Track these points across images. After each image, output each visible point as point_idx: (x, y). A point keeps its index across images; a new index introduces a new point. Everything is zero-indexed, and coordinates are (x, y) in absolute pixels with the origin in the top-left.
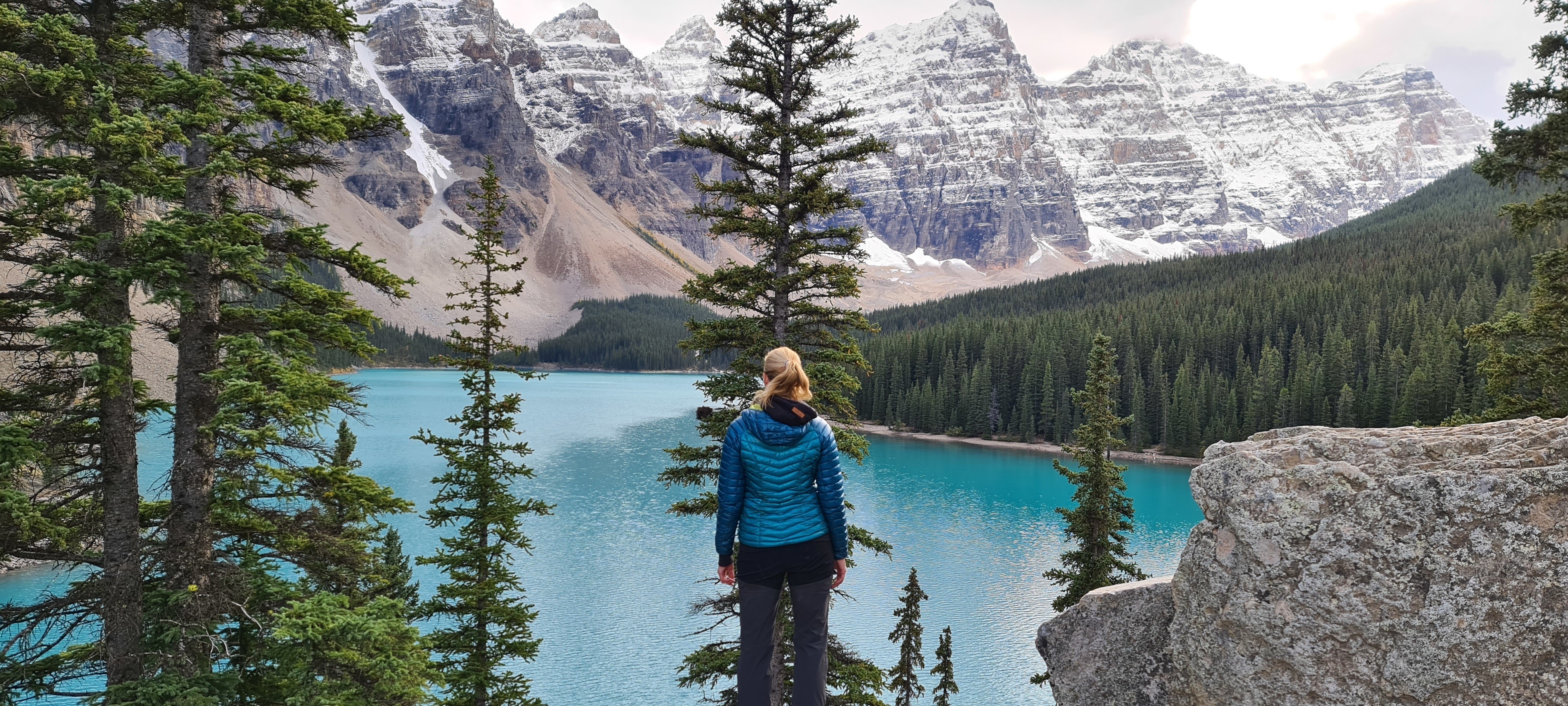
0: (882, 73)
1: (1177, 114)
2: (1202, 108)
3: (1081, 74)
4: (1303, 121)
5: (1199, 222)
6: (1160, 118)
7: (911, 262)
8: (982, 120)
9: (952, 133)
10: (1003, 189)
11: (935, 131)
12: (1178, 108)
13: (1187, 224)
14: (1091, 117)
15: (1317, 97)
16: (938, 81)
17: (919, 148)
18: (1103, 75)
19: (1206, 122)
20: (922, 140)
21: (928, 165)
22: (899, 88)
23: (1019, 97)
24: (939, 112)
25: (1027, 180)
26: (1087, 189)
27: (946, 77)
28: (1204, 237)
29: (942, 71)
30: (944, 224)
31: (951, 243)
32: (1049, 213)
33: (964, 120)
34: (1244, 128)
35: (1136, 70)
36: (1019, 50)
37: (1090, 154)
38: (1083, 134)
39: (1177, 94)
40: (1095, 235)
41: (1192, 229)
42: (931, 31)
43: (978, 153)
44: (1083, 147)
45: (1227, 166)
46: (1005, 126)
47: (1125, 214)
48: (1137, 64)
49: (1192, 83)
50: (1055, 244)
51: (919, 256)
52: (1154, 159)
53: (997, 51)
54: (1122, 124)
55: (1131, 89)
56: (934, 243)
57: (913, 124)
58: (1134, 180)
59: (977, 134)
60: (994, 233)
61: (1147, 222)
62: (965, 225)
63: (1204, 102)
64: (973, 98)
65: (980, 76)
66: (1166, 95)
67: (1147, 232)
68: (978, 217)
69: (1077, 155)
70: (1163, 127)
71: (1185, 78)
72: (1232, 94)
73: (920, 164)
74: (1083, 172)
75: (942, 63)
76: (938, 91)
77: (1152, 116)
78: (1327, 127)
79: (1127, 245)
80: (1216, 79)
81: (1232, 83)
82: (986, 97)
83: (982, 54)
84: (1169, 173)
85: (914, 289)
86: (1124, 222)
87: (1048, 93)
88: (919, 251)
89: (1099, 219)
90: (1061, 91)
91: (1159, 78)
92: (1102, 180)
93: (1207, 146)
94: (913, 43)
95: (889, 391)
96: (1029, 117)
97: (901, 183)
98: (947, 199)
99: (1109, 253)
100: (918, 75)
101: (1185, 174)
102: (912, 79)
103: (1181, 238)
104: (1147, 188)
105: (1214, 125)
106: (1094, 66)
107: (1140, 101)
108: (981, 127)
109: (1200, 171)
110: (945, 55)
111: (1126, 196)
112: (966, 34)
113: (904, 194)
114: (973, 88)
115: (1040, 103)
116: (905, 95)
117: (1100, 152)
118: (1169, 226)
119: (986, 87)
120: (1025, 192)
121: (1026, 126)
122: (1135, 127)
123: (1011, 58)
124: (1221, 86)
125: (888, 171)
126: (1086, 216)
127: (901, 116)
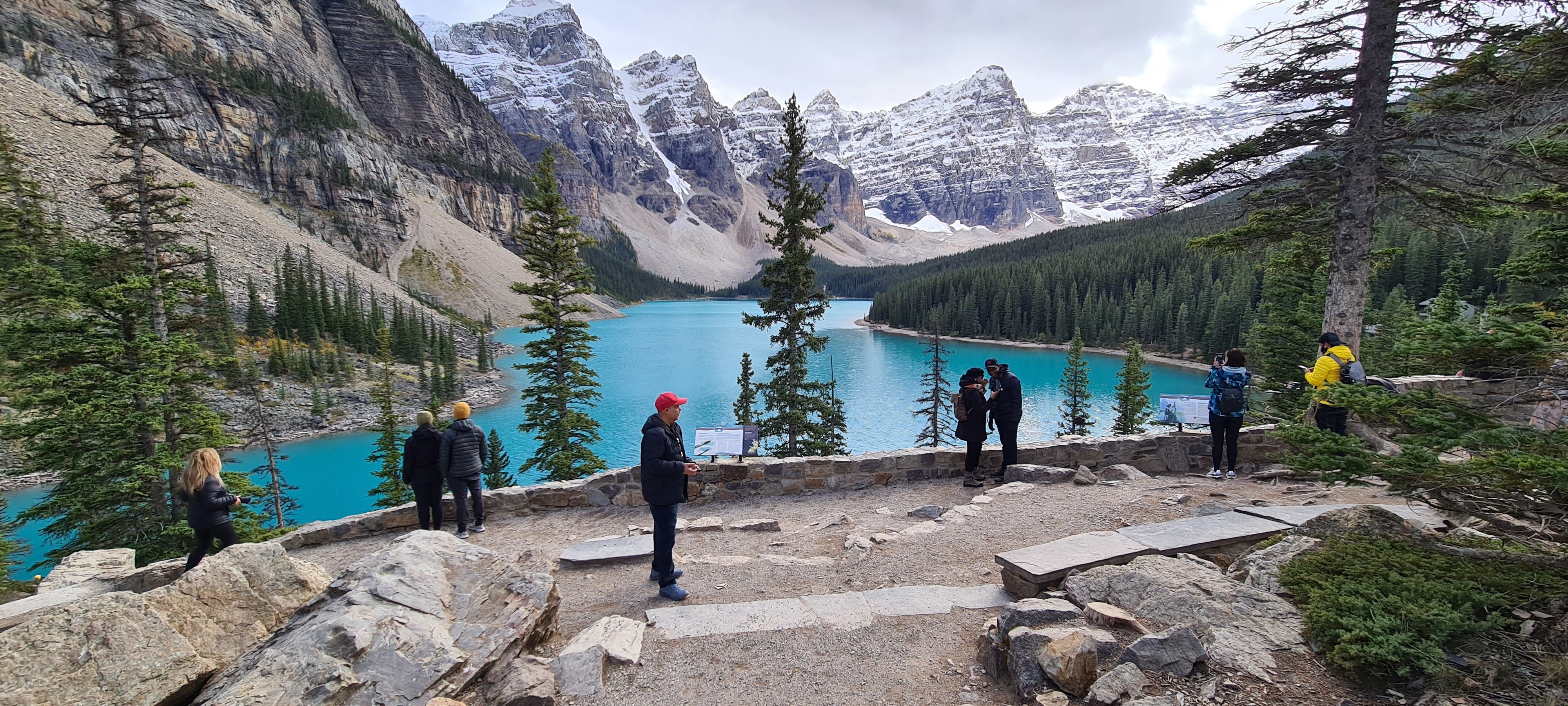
0: (935, 115)
1: (1121, 129)
2: (1137, 124)
3: (1059, 107)
4: (1204, 128)
5: (1133, 196)
6: (1109, 132)
7: (952, 229)
8: (996, 140)
9: (977, 149)
10: (1009, 182)
11: (967, 148)
12: (1121, 125)
13: (1126, 198)
14: (1064, 135)
15: (1212, 112)
16: (969, 118)
17: (957, 159)
18: (1073, 107)
19: (1140, 133)
20: (958, 154)
21: (963, 170)
22: (945, 124)
23: (1019, 125)
24: (970, 137)
25: (1024, 175)
26: (1062, 179)
27: (974, 115)
28: (1137, 206)
29: (971, 112)
30: (973, 205)
31: (977, 216)
32: (1038, 195)
33: (985, 141)
34: (1165, 135)
35: (1094, 102)
36: (1019, 95)
37: (1064, 157)
38: (1059, 145)
39: (1121, 116)
40: (1067, 207)
41: (1129, 200)
42: (965, 88)
43: (993, 161)
44: (1059, 153)
45: (1152, 160)
46: (1010, 142)
47: (1086, 194)
48: (1095, 99)
49: (1131, 109)
50: (1040, 214)
51: (957, 225)
52: (1106, 158)
53: (1005, 98)
54: (1085, 137)
55: (1090, 115)
56: (966, 217)
57: (953, 145)
58: (1092, 172)
59: (993, 149)
60: (1003, 209)
61: (1101, 198)
62: (985, 205)
63: (1139, 120)
64: (990, 127)
65: (995, 113)
66: (1114, 117)
67: (1100, 204)
68: (993, 199)
69: (1056, 158)
70: (1111, 138)
71: (1126, 105)
72: (1157, 114)
73: (958, 170)
74: (1059, 168)
75: (971, 107)
76: (969, 124)
77: (1104, 132)
78: (1219, 132)
79: (1087, 212)
80: (1147, 105)
81: (1157, 107)
82: (998, 126)
83: (996, 100)
84: (1115, 167)
85: (954, 245)
86: (1085, 199)
87: (1037, 121)
88: (958, 222)
89: (1069, 197)
90: (1046, 119)
91: (1109, 107)
92: (1072, 173)
93: (1140, 148)
94: (953, 96)
95: (918, 311)
96: (1025, 137)
97: (946, 181)
98: (974, 190)
99: (1075, 218)
100: (956, 115)
101: (1125, 166)
102: (953, 118)
103: (1122, 207)
104: (1101, 176)
105: (1145, 134)
106: (1067, 102)
107: (1097, 122)
108: (995, 145)
109: (1135, 164)
110: (972, 102)
111: (1087, 182)
112: (986, 88)
113: (948, 188)
114: (990, 121)
115: (1032, 127)
116: (948, 128)
117: (1069, 157)
118: (1114, 200)
119: (999, 120)
120: (1023, 183)
121: (1023, 142)
122: (1093, 139)
123: (1015, 101)
124: (1150, 109)
125: (938, 174)
126: (1061, 196)
127: (946, 141)
